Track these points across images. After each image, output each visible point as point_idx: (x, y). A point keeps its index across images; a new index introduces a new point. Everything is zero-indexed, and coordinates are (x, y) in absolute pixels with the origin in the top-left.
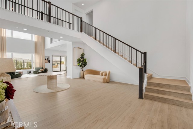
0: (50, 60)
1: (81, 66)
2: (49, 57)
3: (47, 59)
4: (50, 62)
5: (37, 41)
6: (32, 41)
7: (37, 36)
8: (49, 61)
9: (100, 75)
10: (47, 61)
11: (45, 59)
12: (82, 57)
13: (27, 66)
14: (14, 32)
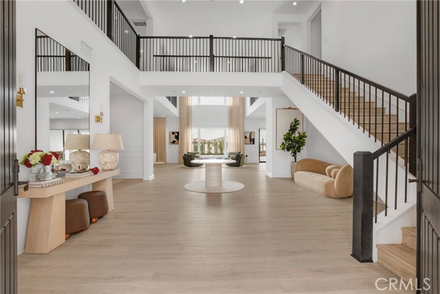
0: (254, 139)
1: (288, 150)
2: (252, 134)
3: (248, 136)
4: (254, 143)
5: (232, 104)
6: (225, 106)
7: (232, 98)
8: (252, 141)
9: (325, 174)
10: (248, 140)
11: (246, 137)
12: (293, 128)
13: (216, 149)
14: (202, 98)
